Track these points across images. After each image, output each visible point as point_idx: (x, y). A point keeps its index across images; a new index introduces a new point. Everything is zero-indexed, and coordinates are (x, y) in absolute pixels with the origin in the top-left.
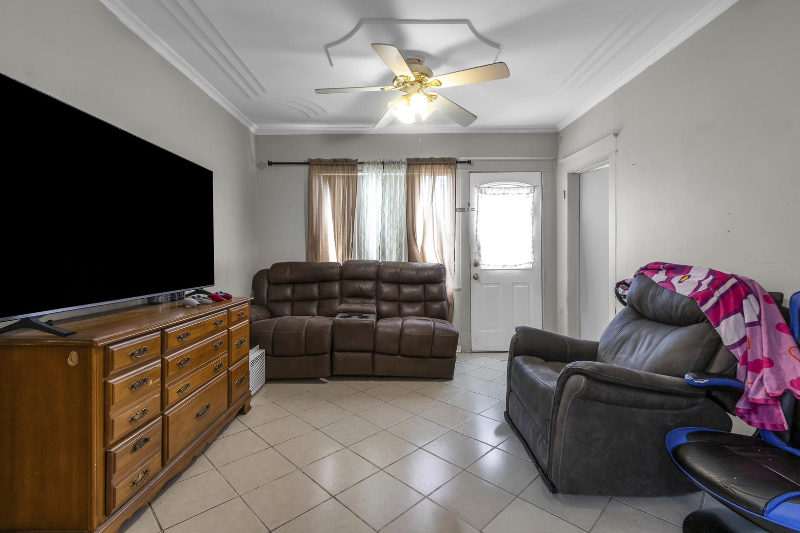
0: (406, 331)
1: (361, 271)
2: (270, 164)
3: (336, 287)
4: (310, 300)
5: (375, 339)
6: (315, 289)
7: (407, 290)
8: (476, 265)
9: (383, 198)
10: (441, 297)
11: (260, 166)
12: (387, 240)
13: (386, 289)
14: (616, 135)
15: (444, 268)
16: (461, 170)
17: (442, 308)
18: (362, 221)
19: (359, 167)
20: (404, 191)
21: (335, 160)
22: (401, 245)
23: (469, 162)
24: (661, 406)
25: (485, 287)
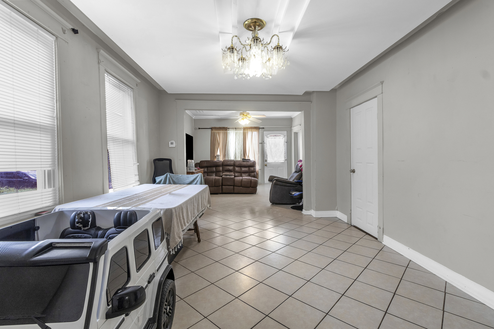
0: (243, 180)
1: (229, 163)
2: (199, 128)
3: (221, 168)
4: (213, 172)
5: (234, 182)
6: (214, 169)
7: (243, 169)
8: (266, 161)
9: (236, 139)
10: (254, 171)
11: (195, 129)
12: (237, 153)
13: (237, 169)
14: (300, 125)
15: (255, 162)
16: (261, 130)
17: (254, 174)
18: (229, 147)
19: (228, 129)
20: (242, 137)
21: (220, 127)
22: (241, 155)
23: (263, 128)
24: (290, 186)
25: (269, 168)
